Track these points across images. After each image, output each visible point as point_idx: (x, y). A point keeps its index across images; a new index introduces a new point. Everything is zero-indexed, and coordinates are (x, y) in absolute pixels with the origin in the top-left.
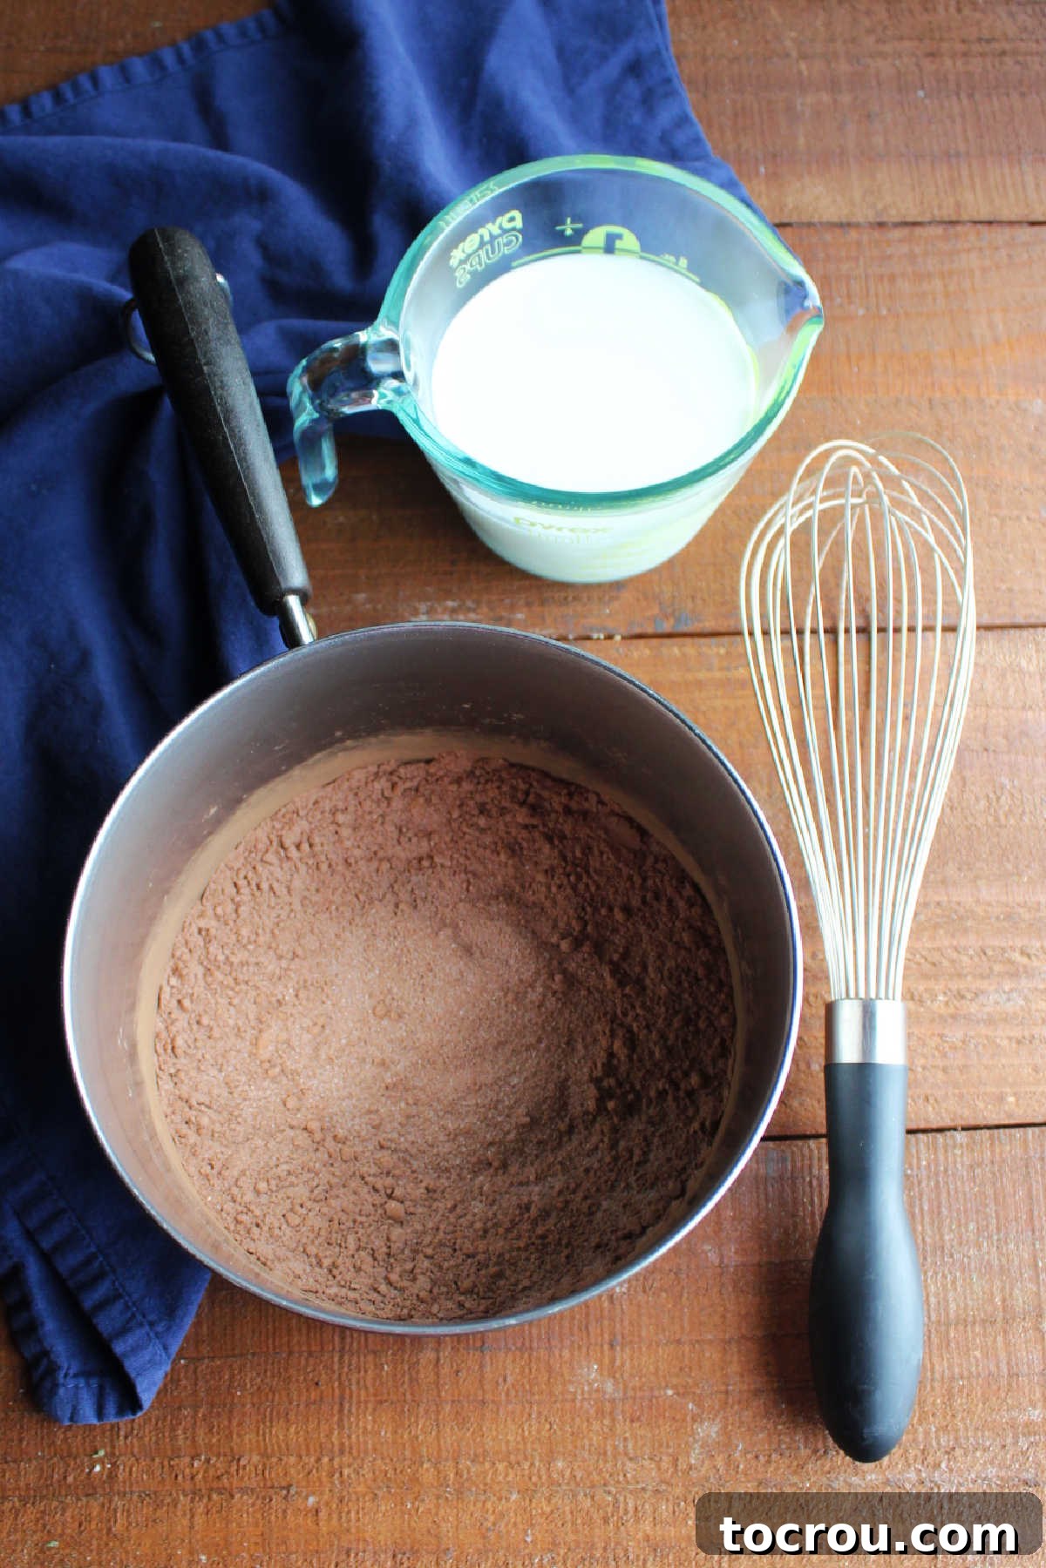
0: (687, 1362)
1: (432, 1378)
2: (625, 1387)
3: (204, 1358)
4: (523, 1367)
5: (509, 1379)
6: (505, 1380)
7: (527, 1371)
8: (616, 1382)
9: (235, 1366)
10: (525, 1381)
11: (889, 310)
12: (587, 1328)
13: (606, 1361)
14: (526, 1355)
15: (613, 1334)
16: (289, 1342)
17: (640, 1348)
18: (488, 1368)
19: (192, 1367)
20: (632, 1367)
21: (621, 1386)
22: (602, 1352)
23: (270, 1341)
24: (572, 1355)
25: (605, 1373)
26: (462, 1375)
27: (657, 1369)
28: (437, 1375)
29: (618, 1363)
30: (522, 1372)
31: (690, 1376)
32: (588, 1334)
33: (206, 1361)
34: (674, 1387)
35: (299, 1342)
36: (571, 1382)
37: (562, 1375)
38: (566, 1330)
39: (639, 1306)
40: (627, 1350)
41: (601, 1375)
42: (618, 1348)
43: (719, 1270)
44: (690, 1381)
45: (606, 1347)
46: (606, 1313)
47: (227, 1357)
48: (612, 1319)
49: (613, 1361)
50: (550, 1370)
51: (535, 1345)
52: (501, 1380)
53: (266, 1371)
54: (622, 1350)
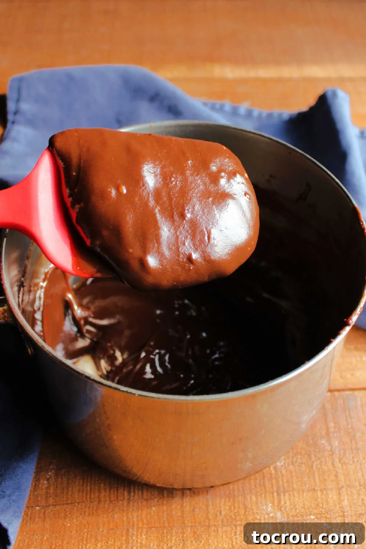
0: (320, 500)
1: (179, 514)
2: (288, 515)
3: (50, 506)
4: (230, 506)
5: (223, 513)
6: (221, 514)
7: (233, 508)
8: (282, 513)
9: (67, 510)
10: (232, 514)
12: (264, 484)
13: (276, 502)
14: (232, 500)
15: (278, 486)
16: (99, 496)
17: (293, 494)
18: (211, 508)
19: (43, 511)
20: (291, 504)
21: (285, 514)
22: (273, 497)
23: (88, 496)
24: (257, 499)
25: (276, 508)
26: (197, 510)
27: (304, 505)
28: (183, 512)
29: (283, 502)
30: (230, 508)
31: (322, 508)
32: (265, 487)
33: (51, 507)
34: (314, 514)
35: (104, 496)
36: (257, 513)
37: (252, 510)
38: (253, 486)
39: (291, 472)
40: (287, 494)
41: (274, 509)
42: (282, 494)
43: (331, 453)
44: (323, 510)
45: (275, 494)
46: (273, 476)
47: (63, 504)
48: (277, 479)
49: (279, 502)
50: (245, 508)
51: (236, 494)
52: (218, 514)
53: (85, 512)
54: (284, 496)
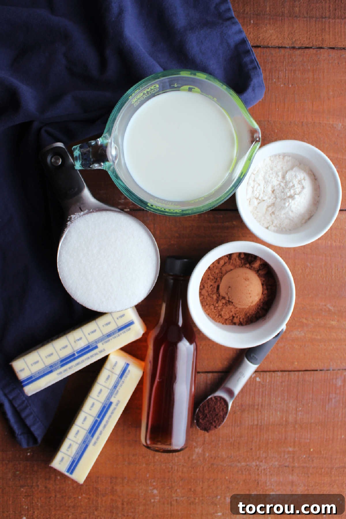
11: (292, 85)
